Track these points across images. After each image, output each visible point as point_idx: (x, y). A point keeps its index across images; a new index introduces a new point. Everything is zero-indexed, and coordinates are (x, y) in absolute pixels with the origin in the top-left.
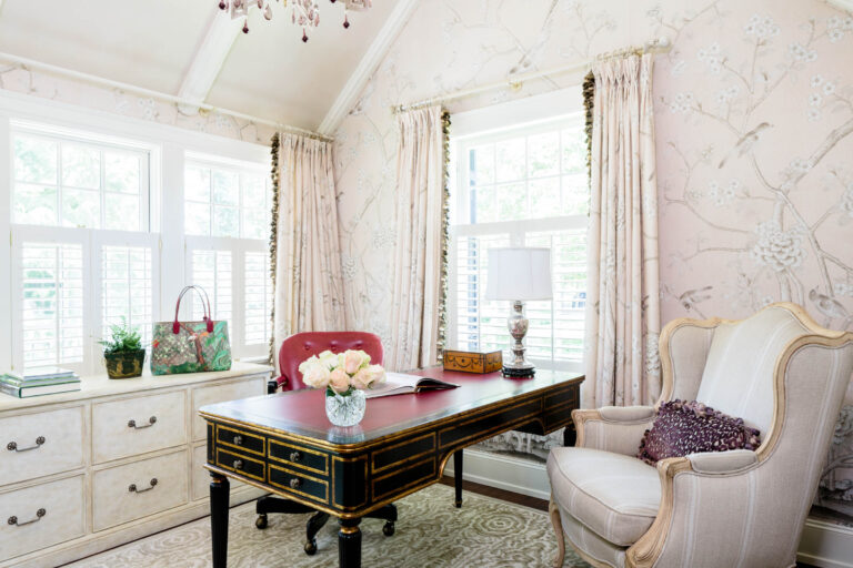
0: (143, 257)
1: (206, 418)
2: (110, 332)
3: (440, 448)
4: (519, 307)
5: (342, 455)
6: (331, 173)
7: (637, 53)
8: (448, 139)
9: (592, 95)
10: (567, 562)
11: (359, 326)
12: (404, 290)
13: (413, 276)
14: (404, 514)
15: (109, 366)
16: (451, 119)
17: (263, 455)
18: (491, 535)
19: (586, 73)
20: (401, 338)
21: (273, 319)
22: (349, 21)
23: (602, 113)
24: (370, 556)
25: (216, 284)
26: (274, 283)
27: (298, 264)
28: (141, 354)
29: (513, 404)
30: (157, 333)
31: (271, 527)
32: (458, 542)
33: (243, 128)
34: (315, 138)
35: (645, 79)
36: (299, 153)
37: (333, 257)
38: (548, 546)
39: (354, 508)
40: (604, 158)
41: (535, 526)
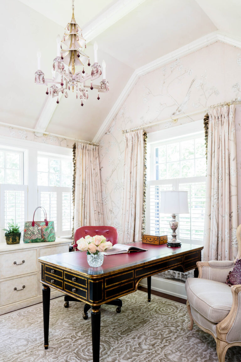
0: (21, 195)
1: (41, 262)
2: (8, 225)
3: (136, 277)
4: (174, 217)
5: (92, 279)
6: (98, 159)
7: (228, 105)
8: (146, 144)
9: (208, 124)
10: (194, 328)
11: (109, 224)
12: (128, 209)
13: (131, 202)
14: (126, 304)
15: (6, 239)
16: (147, 136)
17: (62, 278)
18: (162, 314)
19: (205, 114)
20: (126, 229)
21: (73, 220)
22: (100, 97)
23: (212, 131)
24: (110, 321)
25: (50, 206)
26: (74, 205)
27: (84, 197)
28: (19, 235)
29: (169, 259)
30: (26, 226)
31: (70, 307)
32: (148, 317)
33: (61, 141)
34: (91, 145)
35: (231, 116)
36: (84, 151)
37: (98, 193)
38: (187, 320)
39: (97, 302)
40: (213, 151)
41: (182, 311)
